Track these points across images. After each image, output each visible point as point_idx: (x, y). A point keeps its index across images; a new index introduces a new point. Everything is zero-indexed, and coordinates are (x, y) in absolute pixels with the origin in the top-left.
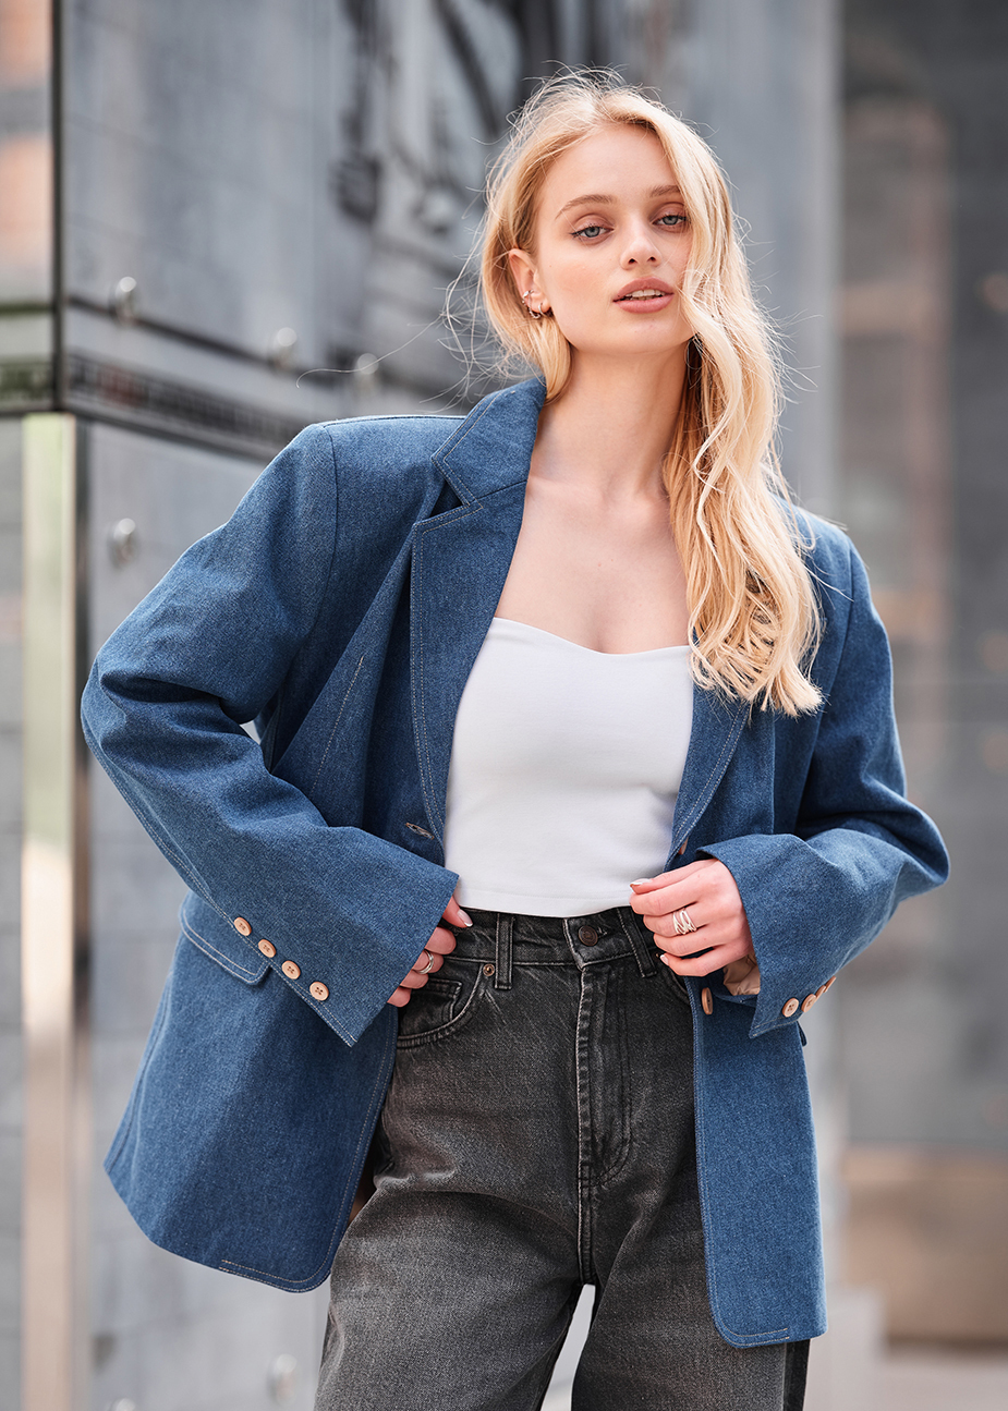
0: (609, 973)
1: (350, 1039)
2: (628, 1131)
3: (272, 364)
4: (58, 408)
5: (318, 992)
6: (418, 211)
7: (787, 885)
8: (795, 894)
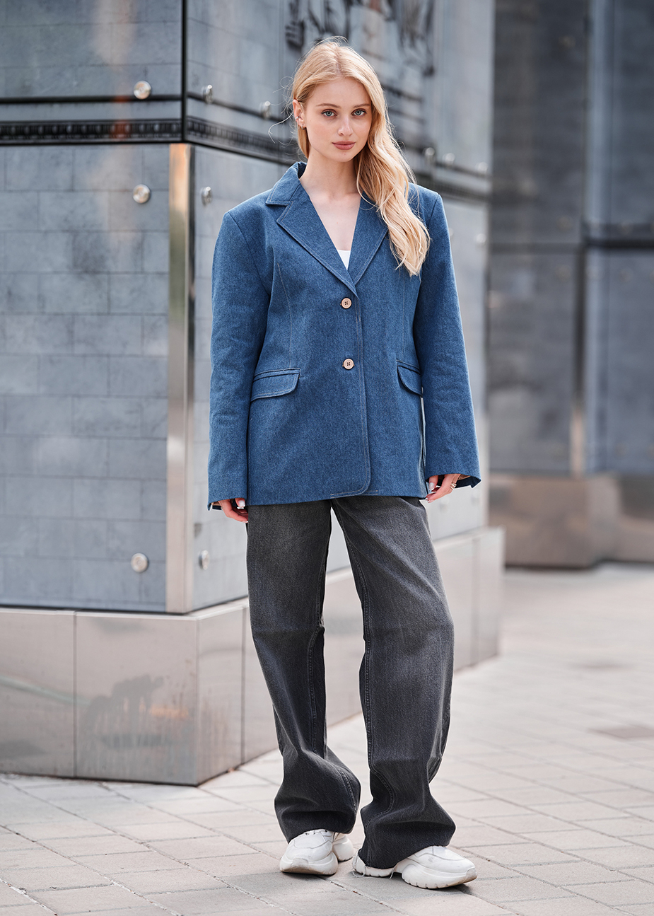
3: (260, 115)
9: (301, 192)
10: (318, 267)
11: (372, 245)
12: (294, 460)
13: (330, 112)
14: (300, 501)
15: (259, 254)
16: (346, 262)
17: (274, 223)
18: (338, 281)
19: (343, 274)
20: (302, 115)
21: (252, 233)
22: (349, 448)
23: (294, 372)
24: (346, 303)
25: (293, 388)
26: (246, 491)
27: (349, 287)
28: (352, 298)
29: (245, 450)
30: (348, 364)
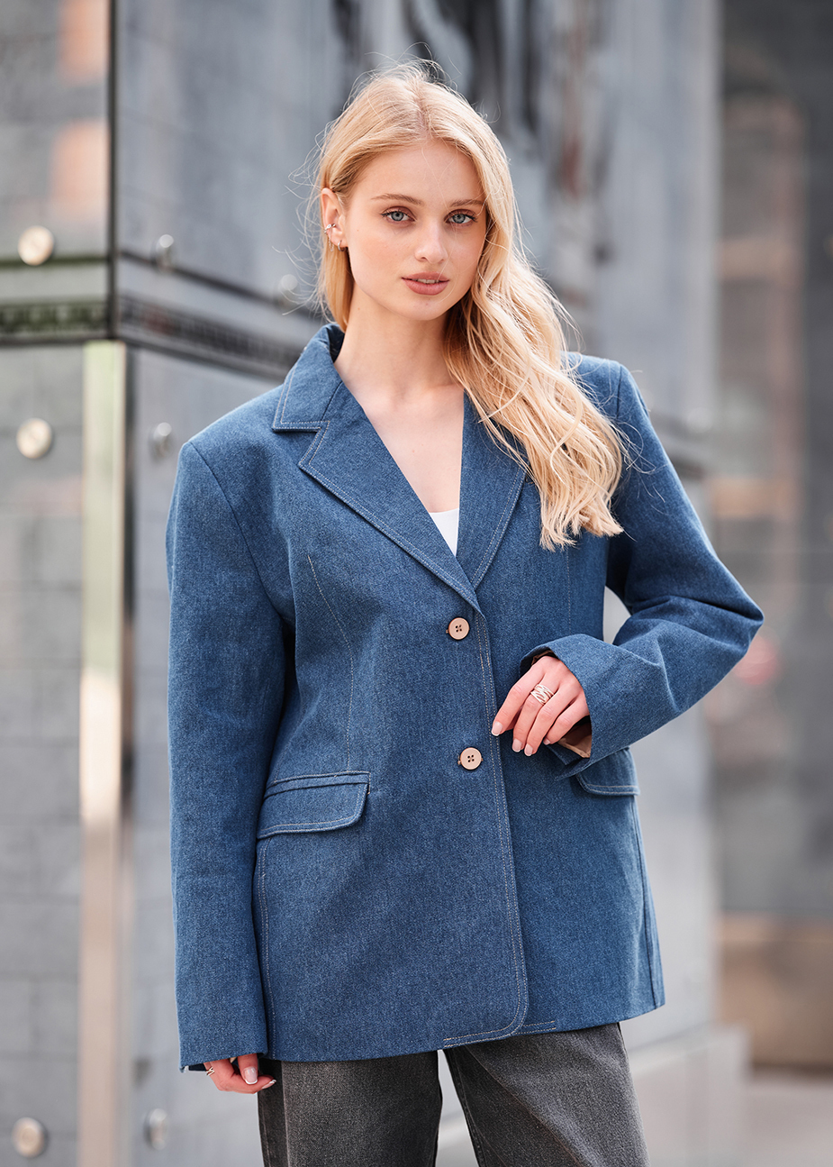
7: (620, 688)
8: (626, 695)
9: (345, 398)
10: (394, 556)
11: (502, 497)
12: (363, 968)
13: (401, 213)
14: (377, 1056)
15: (258, 530)
16: (452, 541)
17: (292, 468)
18: (437, 581)
19: (447, 566)
20: (341, 219)
21: (242, 487)
22: (479, 938)
23: (356, 779)
24: (459, 629)
25: (356, 816)
26: (264, 1037)
27: (464, 595)
28: (470, 617)
29: (254, 949)
30: (471, 759)
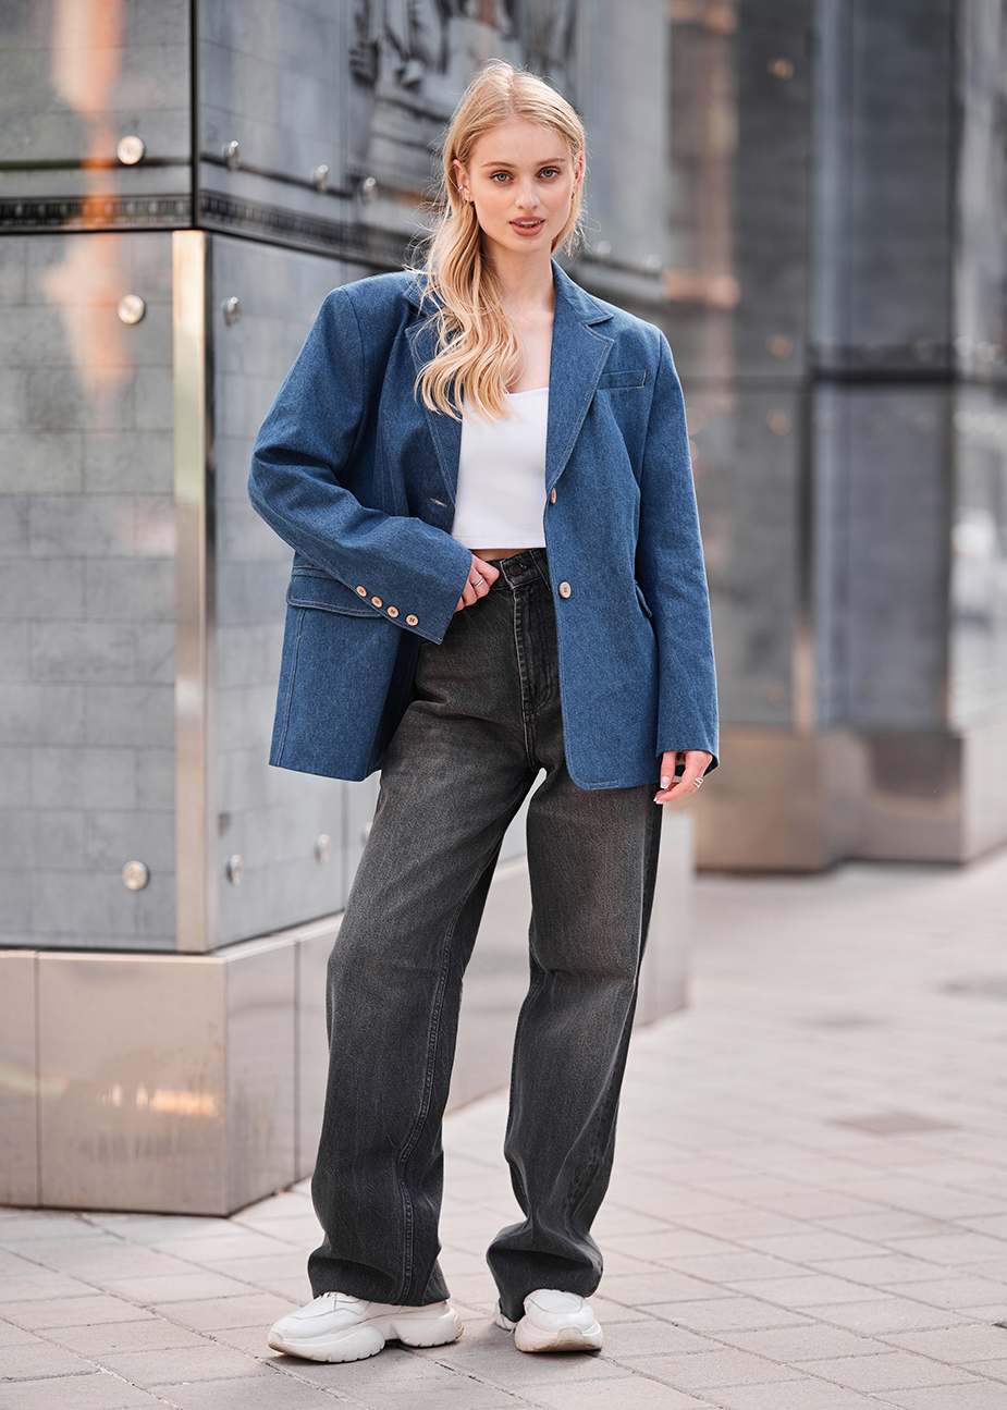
0: (529, 590)
1: (439, 641)
2: (549, 680)
3: (313, 187)
4: (194, 227)
5: (412, 621)
6: (401, 73)
13: (503, 175)
20: (467, 182)
